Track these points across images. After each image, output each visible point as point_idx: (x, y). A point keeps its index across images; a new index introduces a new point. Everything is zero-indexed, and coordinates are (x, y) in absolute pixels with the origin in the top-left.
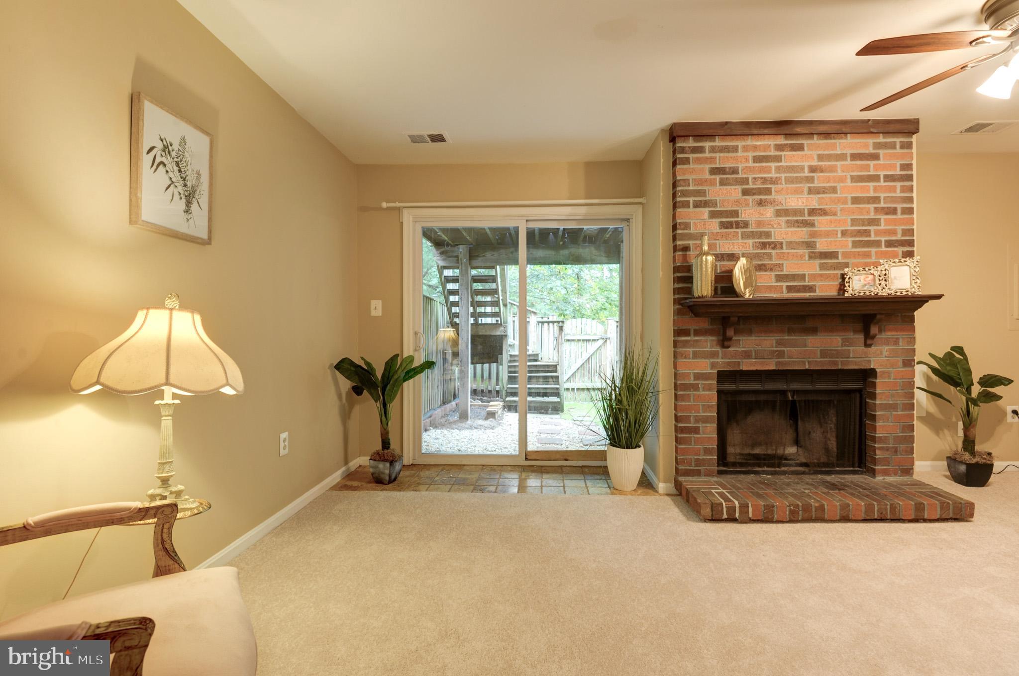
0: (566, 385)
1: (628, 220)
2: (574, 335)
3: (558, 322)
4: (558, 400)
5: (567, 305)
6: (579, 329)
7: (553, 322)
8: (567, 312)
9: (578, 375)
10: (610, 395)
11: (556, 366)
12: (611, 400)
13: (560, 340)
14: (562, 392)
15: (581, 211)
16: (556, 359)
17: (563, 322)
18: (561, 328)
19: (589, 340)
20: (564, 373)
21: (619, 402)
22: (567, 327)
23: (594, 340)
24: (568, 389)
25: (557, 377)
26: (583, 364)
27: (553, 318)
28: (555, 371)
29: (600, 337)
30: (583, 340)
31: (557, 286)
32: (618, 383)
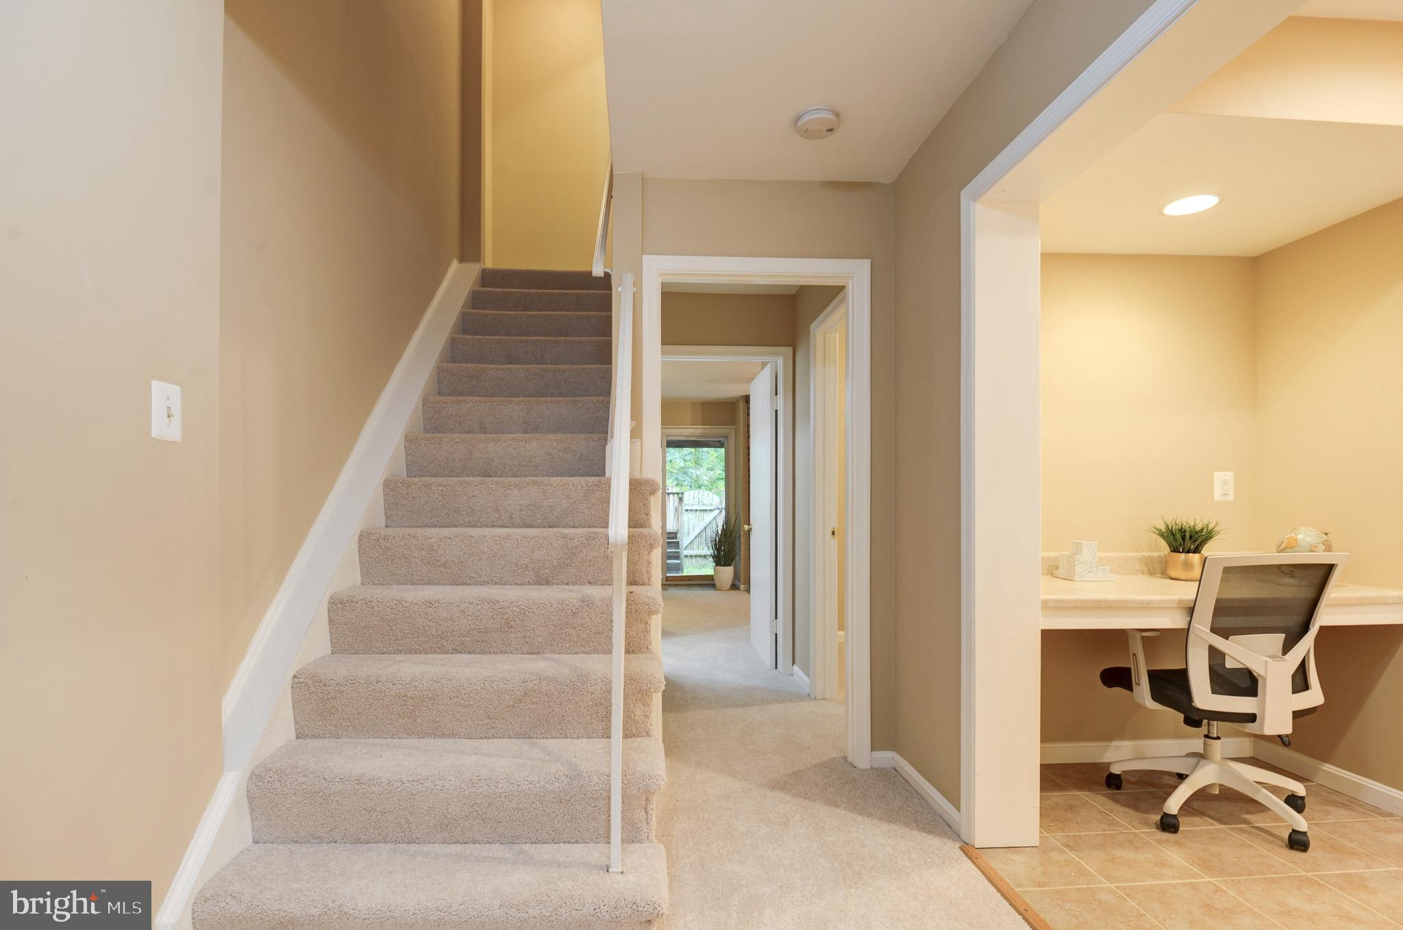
0: (686, 552)
1: (726, 437)
2: (693, 505)
3: (678, 494)
4: (679, 562)
5: (684, 476)
6: (696, 500)
7: (673, 494)
8: (686, 483)
9: (696, 544)
10: (716, 539)
11: (676, 533)
12: (715, 541)
13: (680, 510)
14: (682, 556)
15: (700, 431)
16: (675, 528)
17: (682, 494)
18: (681, 500)
19: (706, 510)
20: (684, 541)
21: (720, 541)
22: (686, 497)
23: (710, 510)
24: (686, 556)
25: (678, 543)
26: (701, 532)
27: (672, 490)
28: (676, 538)
29: (715, 507)
30: (701, 510)
31: (676, 458)
32: (720, 533)
